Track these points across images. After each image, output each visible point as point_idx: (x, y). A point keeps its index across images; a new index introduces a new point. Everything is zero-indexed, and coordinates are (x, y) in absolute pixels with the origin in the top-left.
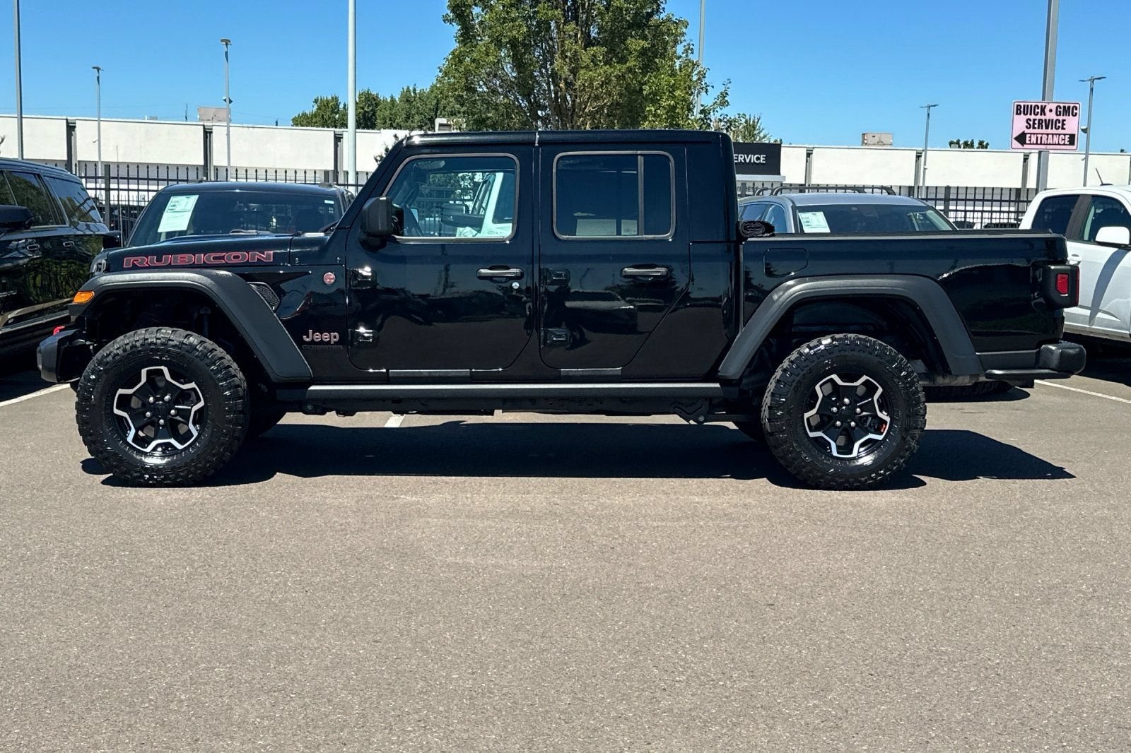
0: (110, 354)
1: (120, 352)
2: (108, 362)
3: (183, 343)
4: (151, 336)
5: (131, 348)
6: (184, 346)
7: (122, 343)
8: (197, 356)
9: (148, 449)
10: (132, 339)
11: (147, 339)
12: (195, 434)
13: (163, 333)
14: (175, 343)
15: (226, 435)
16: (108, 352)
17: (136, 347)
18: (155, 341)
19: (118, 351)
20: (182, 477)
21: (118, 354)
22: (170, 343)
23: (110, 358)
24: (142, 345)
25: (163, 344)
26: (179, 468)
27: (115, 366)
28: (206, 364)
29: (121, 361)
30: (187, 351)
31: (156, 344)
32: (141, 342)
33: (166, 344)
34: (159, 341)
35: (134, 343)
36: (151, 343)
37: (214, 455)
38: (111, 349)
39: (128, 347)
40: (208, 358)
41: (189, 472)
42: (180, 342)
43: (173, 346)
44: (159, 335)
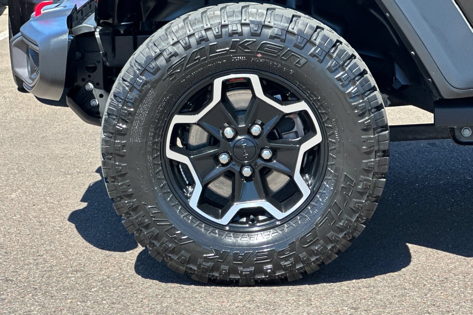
0: (160, 54)
1: (179, 49)
2: (158, 69)
3: (288, 32)
4: (231, 19)
5: (199, 42)
6: (289, 36)
7: (180, 33)
8: (313, 55)
9: (226, 220)
10: (199, 26)
11: (226, 26)
12: (306, 191)
13: (252, 15)
14: (276, 31)
15: (361, 194)
16: (158, 51)
17: (207, 40)
18: (240, 30)
19: (175, 48)
20: (285, 268)
21: (176, 55)
22: (266, 31)
23: (162, 61)
24: (217, 37)
25: (253, 34)
26: (282, 253)
27: (171, 75)
28: (329, 69)
29: (180, 65)
30: (296, 46)
31: (241, 34)
32: (216, 31)
33: (259, 35)
34: (246, 29)
35: (203, 32)
36: (234, 33)
37: (341, 230)
38: (163, 45)
39: (193, 41)
40: (331, 57)
41: (298, 260)
42: (282, 30)
43: (272, 38)
44: (246, 19)
